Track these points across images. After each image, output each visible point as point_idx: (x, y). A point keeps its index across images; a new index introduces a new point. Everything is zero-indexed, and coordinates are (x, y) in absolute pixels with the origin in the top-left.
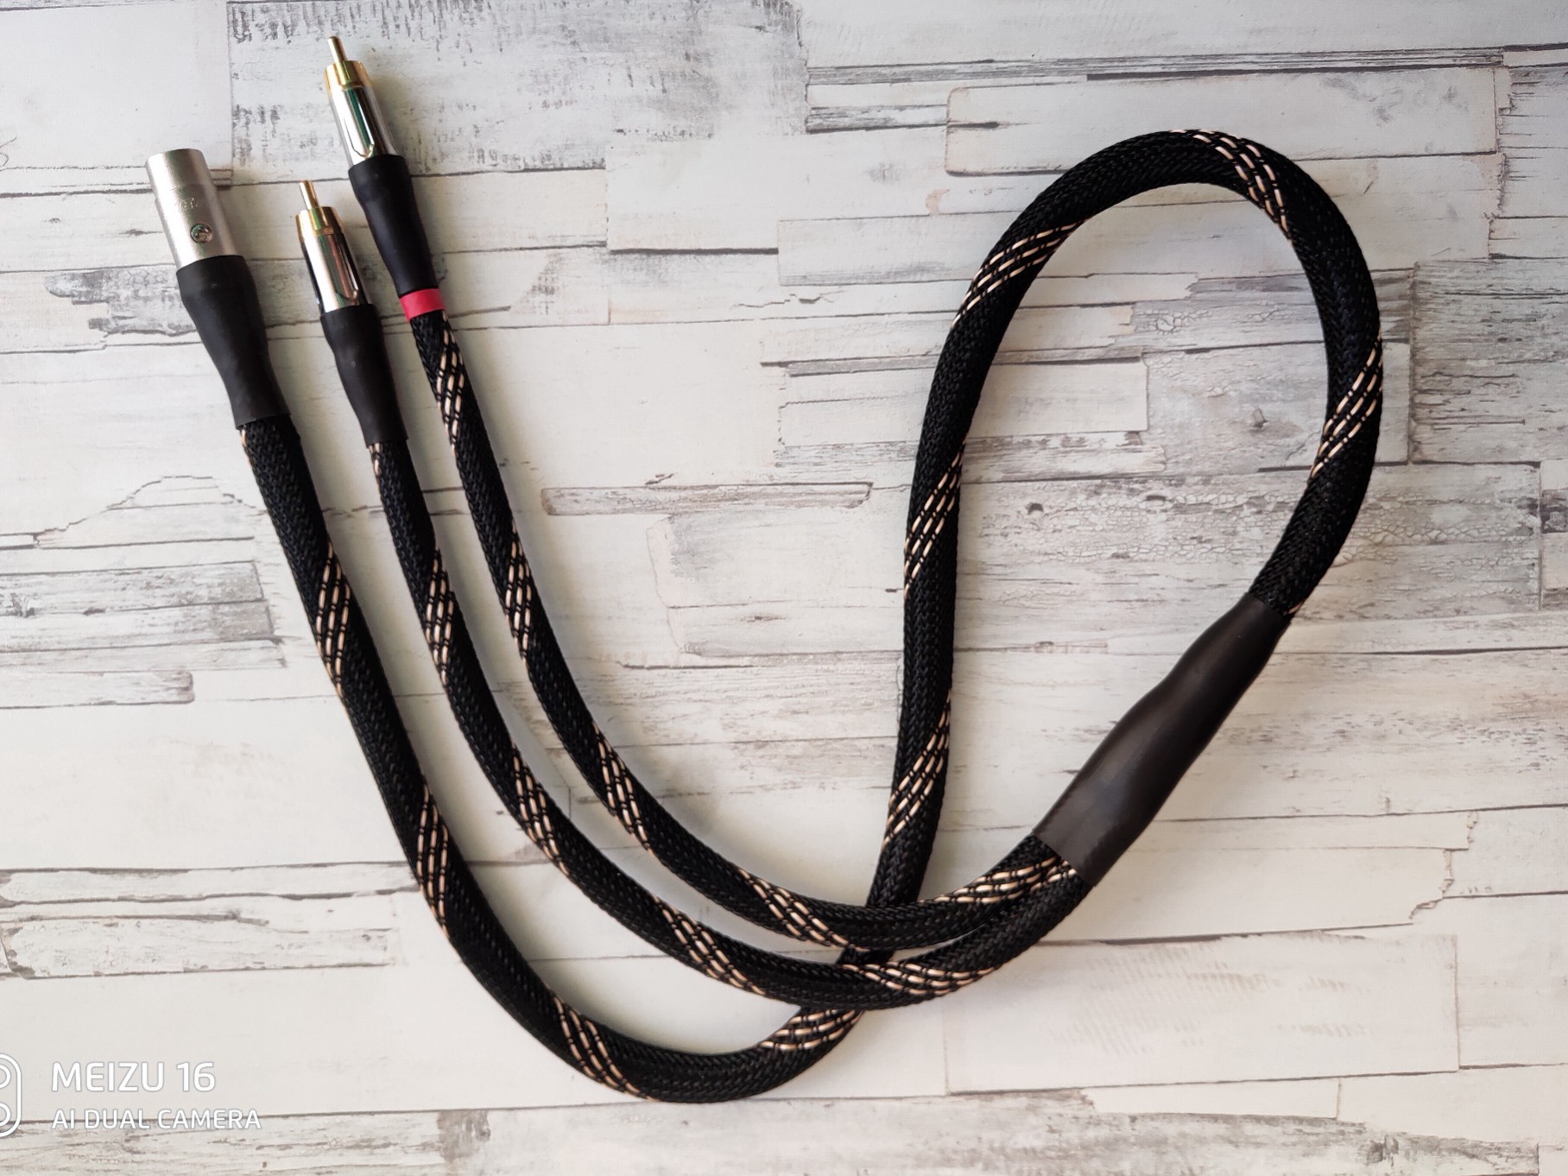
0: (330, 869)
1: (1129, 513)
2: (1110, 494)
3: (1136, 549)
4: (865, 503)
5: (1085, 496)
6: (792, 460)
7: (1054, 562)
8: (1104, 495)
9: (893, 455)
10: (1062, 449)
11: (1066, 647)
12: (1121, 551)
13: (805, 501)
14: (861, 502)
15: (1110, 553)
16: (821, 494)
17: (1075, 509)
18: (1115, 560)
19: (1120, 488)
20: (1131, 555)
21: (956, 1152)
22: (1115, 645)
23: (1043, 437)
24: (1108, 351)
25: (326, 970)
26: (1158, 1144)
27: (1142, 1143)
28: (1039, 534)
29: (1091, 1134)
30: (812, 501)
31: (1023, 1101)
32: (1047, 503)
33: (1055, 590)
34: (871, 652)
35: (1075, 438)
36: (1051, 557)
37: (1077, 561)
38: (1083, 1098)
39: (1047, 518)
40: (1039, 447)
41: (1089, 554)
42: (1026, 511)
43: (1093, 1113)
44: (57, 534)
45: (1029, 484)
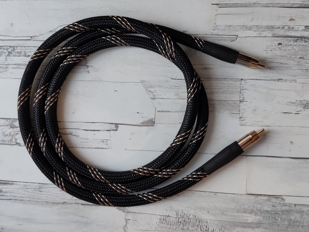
0: (95, 124)
1: (304, 47)
2: (300, 42)
3: (306, 56)
4: (235, 41)
5: (293, 42)
6: (218, 29)
7: (284, 59)
8: (298, 42)
9: (244, 29)
10: (288, 29)
11: (286, 81)
12: (302, 57)
13: (220, 39)
14: (235, 40)
15: (299, 57)
16: (224, 38)
17: (290, 45)
18: (300, 59)
19: (302, 40)
20: (304, 58)
21: (247, 210)
22: (298, 80)
23: (283, 26)
24: (301, 5)
25: (92, 149)
26: (301, 212)
27: (297, 212)
28: (281, 51)
29: (284, 208)
30: (222, 39)
31: (266, 198)
32: (283, 43)
33: (283, 66)
34: (234, 79)
35: (291, 27)
36: (283, 57)
37: (290, 58)
38: (282, 198)
39: (283, 47)
40: (282, 28)
41: (293, 57)
42: (278, 45)
43: (284, 203)
44: (37, 37)
45: (279, 38)
